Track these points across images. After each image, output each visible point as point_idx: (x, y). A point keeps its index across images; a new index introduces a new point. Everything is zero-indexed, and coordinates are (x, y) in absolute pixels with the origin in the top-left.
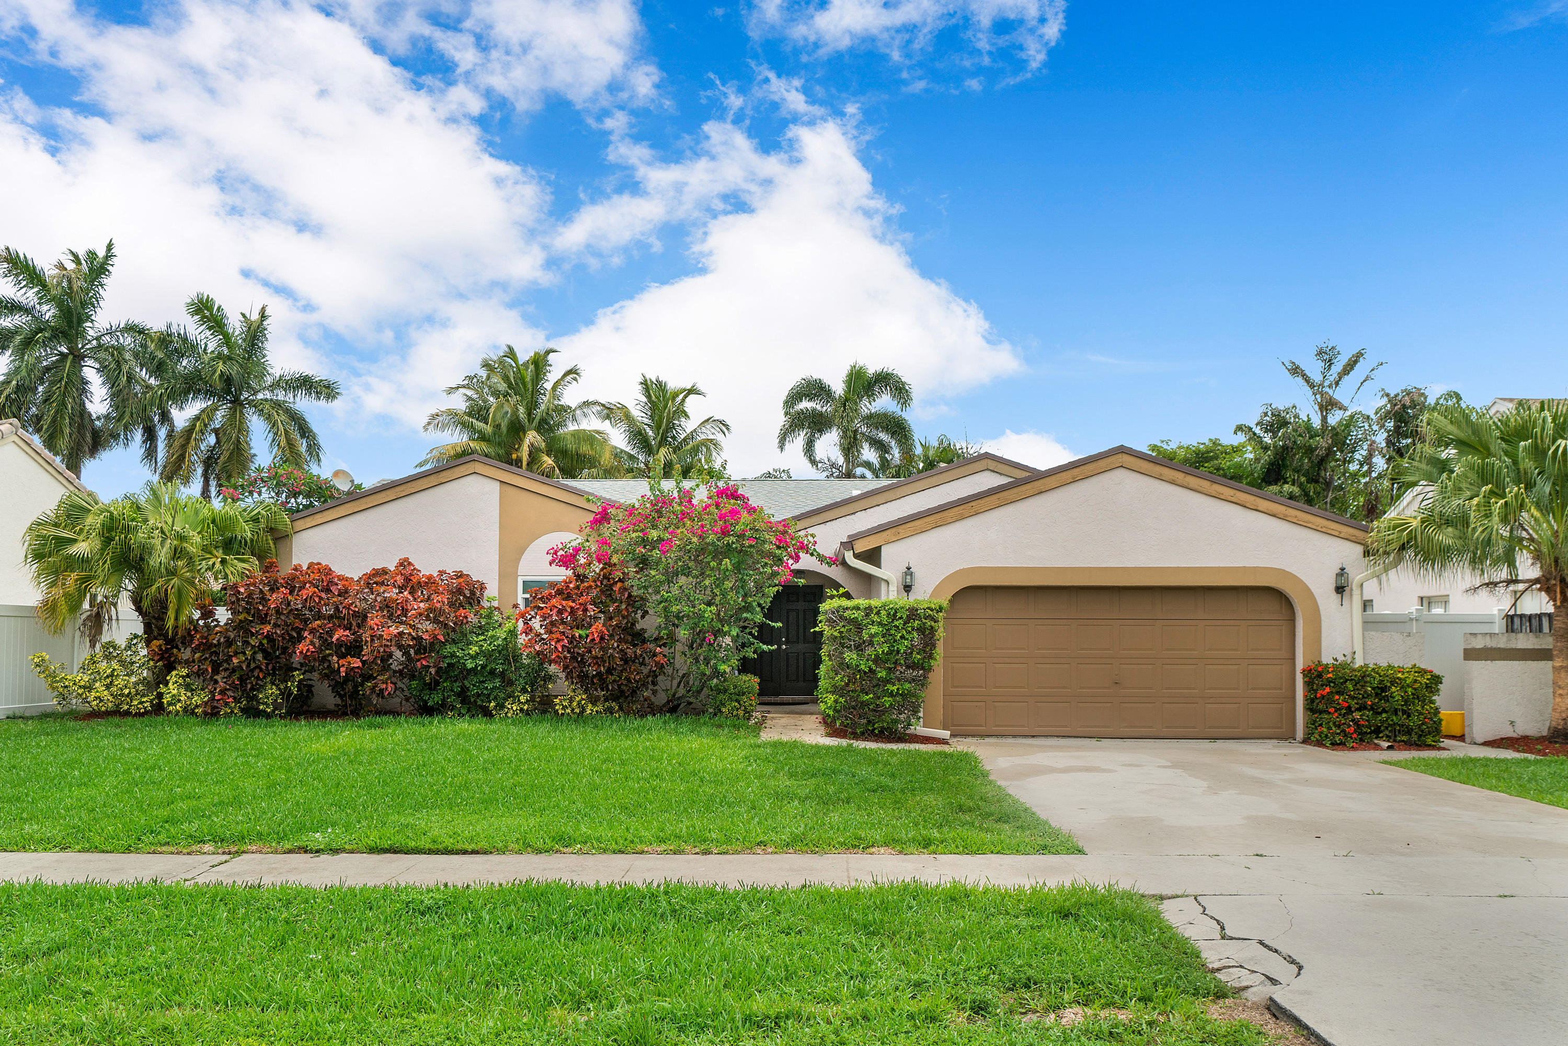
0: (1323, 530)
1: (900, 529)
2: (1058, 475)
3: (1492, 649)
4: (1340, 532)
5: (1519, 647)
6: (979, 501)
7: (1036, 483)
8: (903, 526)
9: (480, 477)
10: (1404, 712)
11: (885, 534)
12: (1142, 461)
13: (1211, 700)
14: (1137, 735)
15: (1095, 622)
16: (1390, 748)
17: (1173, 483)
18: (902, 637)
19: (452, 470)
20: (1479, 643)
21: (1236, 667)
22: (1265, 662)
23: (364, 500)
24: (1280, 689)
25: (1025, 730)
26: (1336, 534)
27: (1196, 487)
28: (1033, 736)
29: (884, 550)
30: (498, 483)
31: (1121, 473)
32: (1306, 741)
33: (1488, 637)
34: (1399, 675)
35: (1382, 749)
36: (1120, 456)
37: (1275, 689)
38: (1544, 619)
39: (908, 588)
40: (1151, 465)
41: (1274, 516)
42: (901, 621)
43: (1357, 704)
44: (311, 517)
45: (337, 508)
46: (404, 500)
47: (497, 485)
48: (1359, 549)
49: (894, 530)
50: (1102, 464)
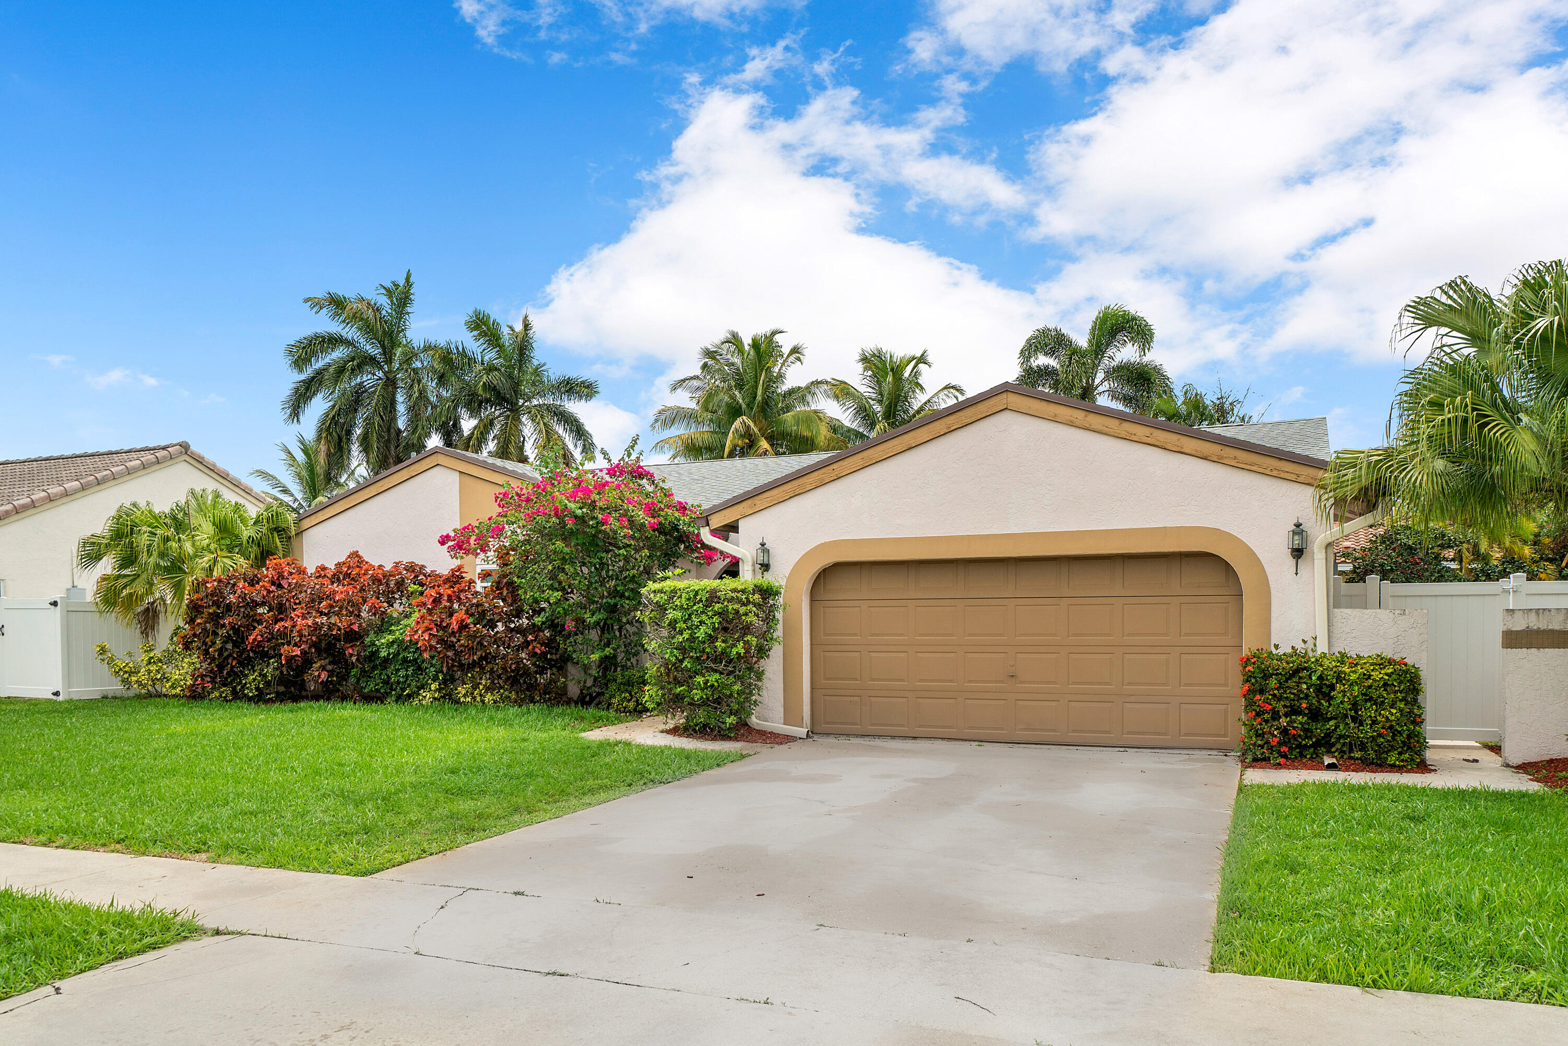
0: (1275, 473)
1: (757, 500)
2: (931, 426)
3: (1538, 632)
4: (1298, 476)
6: (841, 463)
7: (905, 436)
8: (760, 496)
9: (443, 469)
10: (1354, 719)
11: (740, 506)
12: (1031, 400)
13: (1132, 699)
14: (1035, 740)
15: (985, 602)
17: (1071, 424)
18: (701, 622)
20: (1519, 624)
21: (1164, 657)
24: (1226, 685)
25: (903, 730)
26: (1293, 477)
27: (1100, 427)
28: (915, 738)
29: (741, 524)
30: (458, 473)
31: (1006, 417)
33: (1533, 615)
36: (1004, 395)
37: (1219, 685)
39: (766, 567)
40: (1044, 404)
41: (1205, 458)
42: (701, 605)
43: (1285, 706)
46: (384, 494)
47: (457, 476)
49: (749, 502)
50: (982, 408)
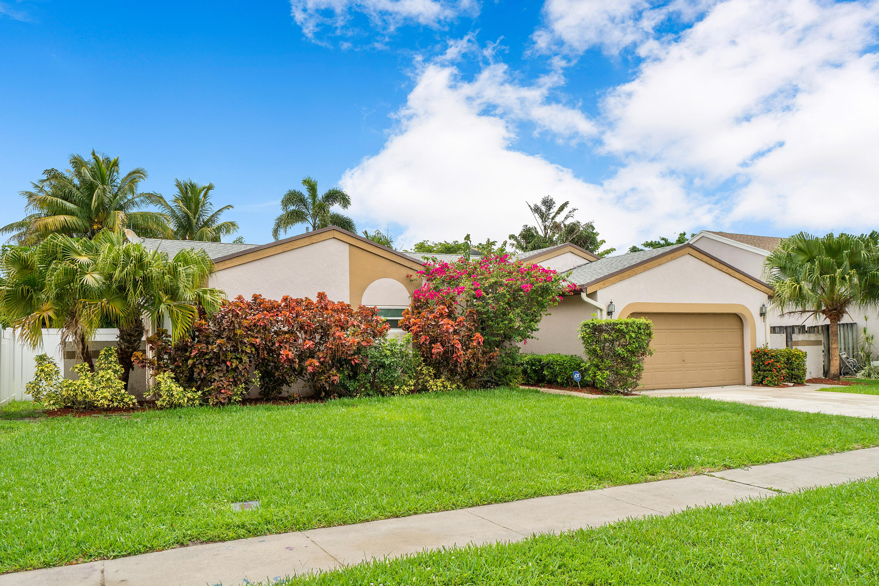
0: (756, 287)
1: (605, 282)
2: (666, 256)
4: (761, 288)
5: (812, 340)
6: (637, 268)
7: (658, 260)
8: (607, 280)
9: (337, 241)
11: (599, 284)
12: (696, 251)
13: (716, 368)
16: (793, 386)
17: (706, 262)
19: (319, 235)
22: (733, 349)
23: (261, 252)
24: (738, 361)
27: (714, 265)
29: (599, 293)
30: (348, 246)
31: (688, 257)
32: (753, 385)
34: (796, 353)
35: (790, 387)
36: (689, 249)
38: (795, 328)
43: (783, 366)
44: (223, 263)
45: (242, 257)
46: (287, 253)
47: (347, 247)
48: (766, 296)
50: (682, 251)
